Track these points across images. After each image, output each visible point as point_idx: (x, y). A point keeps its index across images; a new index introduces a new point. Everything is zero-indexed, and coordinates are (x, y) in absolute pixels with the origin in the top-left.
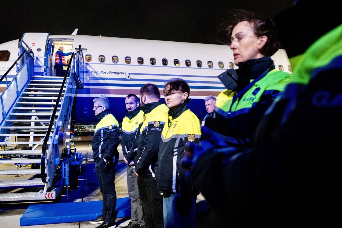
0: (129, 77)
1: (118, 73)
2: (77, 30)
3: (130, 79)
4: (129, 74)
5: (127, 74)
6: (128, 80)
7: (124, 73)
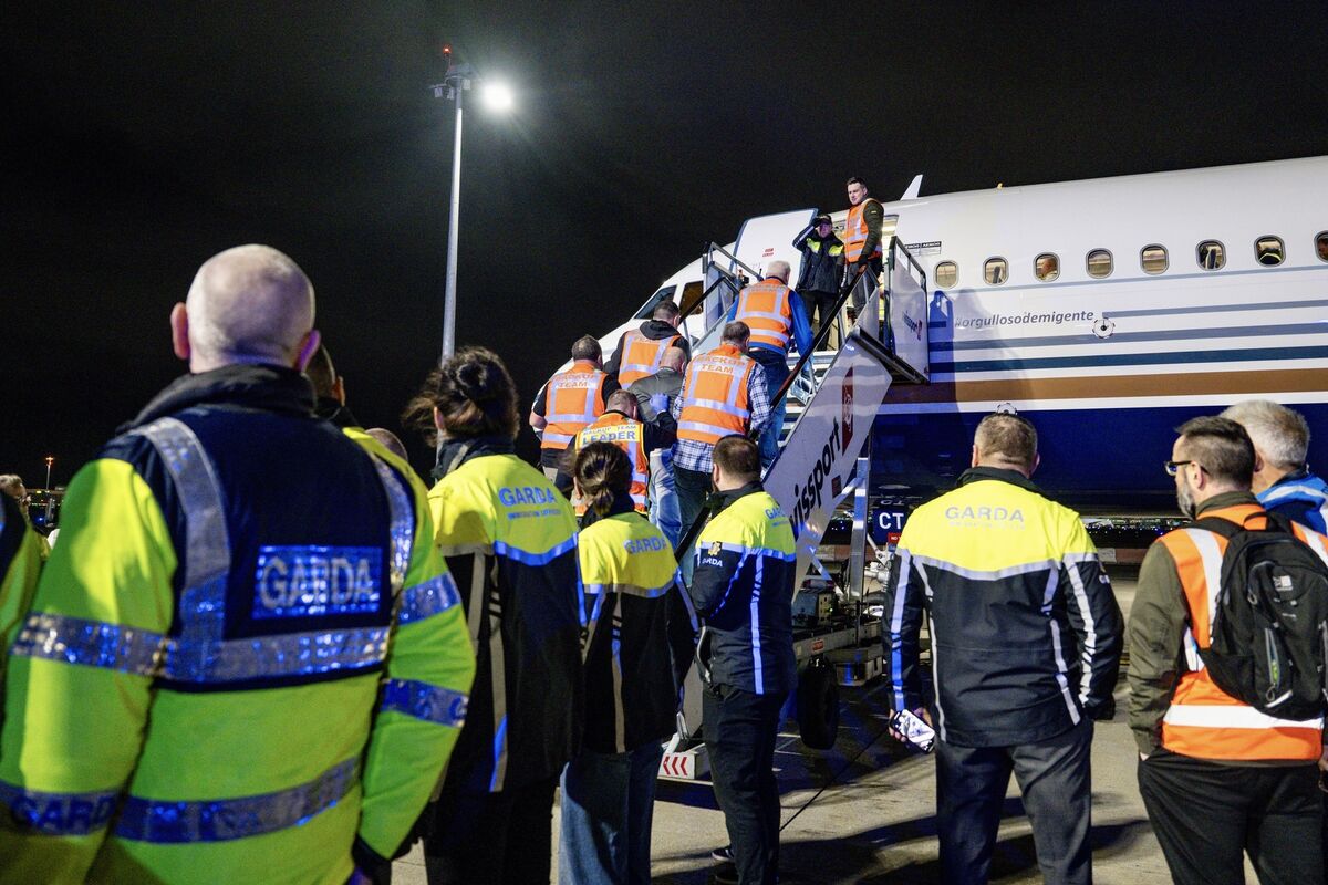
0: (1104, 328)
1: (1059, 319)
2: (918, 180)
3: (1111, 335)
4: (1106, 316)
5: (1098, 316)
6: (1101, 339)
7: (1083, 313)
